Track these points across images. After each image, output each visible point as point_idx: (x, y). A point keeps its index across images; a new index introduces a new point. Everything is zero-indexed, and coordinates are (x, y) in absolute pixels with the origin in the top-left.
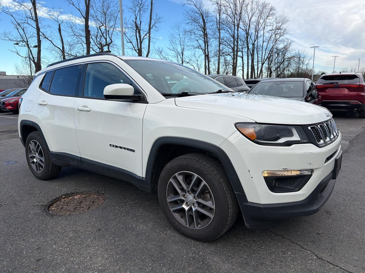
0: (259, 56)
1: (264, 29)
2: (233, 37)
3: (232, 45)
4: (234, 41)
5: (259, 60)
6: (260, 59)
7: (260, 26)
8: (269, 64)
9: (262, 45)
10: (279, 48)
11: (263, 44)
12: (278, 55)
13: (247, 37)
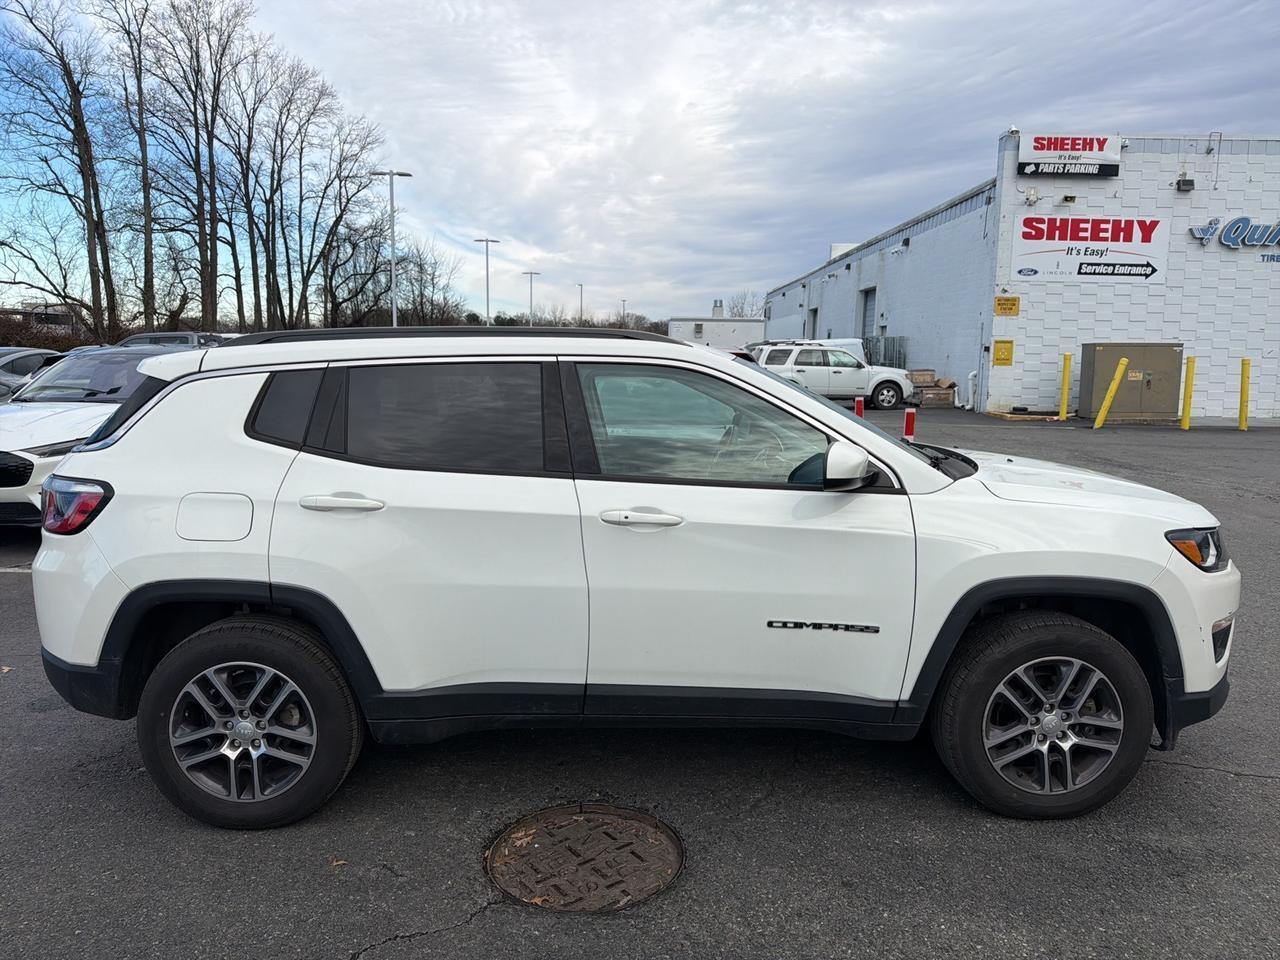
0: (291, 244)
1: (301, 154)
2: (196, 167)
3: (194, 198)
4: (200, 183)
5: (291, 259)
6: (294, 255)
7: (287, 143)
8: (328, 278)
9: (298, 209)
10: (357, 226)
11: (303, 207)
12: (354, 249)
13: (246, 177)
